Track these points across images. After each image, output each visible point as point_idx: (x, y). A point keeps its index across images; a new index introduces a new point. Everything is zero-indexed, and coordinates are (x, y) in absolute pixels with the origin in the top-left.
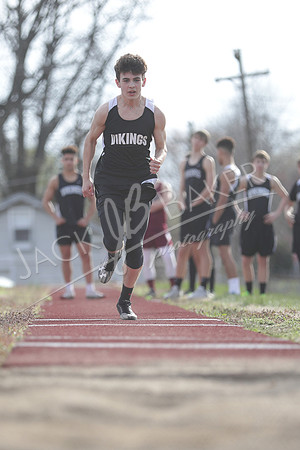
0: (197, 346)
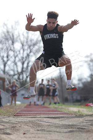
0: (48, 113)
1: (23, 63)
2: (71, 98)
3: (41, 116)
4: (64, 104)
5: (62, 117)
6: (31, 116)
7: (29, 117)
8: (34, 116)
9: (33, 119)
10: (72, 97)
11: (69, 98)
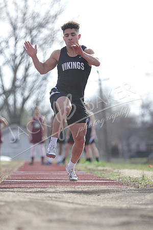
1: (15, 69)
2: (125, 148)
3: (58, 189)
4: (108, 161)
5: (104, 192)
6: (35, 190)
7: (31, 192)
8: (42, 189)
9: (39, 195)
10: (129, 145)
11: (120, 146)
